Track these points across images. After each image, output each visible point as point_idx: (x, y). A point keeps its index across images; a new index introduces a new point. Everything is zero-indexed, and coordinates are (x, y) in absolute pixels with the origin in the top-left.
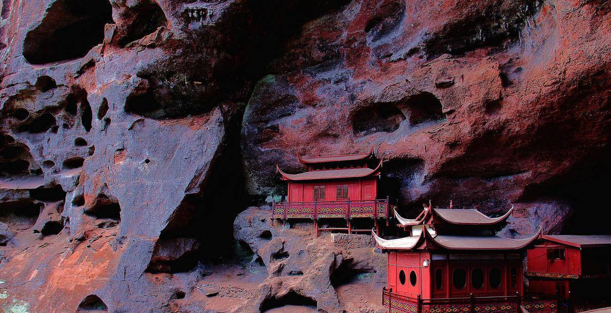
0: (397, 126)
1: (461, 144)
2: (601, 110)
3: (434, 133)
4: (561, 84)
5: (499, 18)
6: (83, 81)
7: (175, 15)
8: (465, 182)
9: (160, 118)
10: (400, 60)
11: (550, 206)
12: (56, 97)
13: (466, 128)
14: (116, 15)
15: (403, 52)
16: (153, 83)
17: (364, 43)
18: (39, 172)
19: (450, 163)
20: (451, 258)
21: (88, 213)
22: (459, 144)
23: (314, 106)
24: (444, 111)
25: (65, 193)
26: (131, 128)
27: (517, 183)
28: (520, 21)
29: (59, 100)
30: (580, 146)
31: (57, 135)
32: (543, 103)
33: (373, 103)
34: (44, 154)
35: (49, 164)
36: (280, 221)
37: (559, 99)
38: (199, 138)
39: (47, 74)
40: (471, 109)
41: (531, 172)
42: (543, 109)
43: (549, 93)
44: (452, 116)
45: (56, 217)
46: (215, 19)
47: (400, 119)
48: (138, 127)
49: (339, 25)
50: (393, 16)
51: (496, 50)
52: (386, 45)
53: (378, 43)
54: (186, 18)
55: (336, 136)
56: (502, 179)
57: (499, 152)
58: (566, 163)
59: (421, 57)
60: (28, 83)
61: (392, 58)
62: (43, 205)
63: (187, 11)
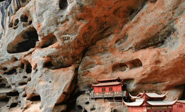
0: (125, 70)
5: (158, 37)
6: (27, 58)
7: (60, 38)
8: (147, 85)
9: (54, 69)
10: (126, 51)
12: (17, 64)
13: (149, 69)
14: (40, 38)
15: (127, 48)
16: (52, 59)
17: (115, 46)
18: (9, 87)
19: (143, 79)
21: (28, 99)
22: (146, 74)
23: (100, 64)
25: (19, 93)
26: (45, 72)
27: (163, 85)
28: (165, 38)
29: (19, 64)
31: (16, 75)
32: (175, 61)
33: (118, 63)
34: (12, 81)
35: (14, 84)
36: (92, 99)
37: (181, 60)
38: (66, 75)
39: (15, 56)
41: (168, 82)
42: (175, 63)
45: (15, 101)
46: (73, 40)
47: (126, 67)
48: (47, 72)
49: (107, 41)
50: (123, 39)
51: (156, 47)
52: (122, 47)
53: (119, 46)
54: (64, 39)
55: (107, 73)
56: (158, 84)
57: (159, 76)
59: (133, 50)
60: (8, 59)
61: (124, 50)
62: (11, 98)
63: (64, 37)
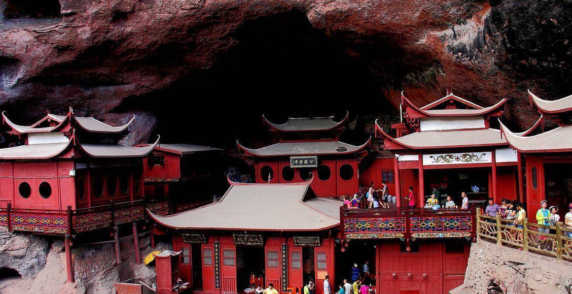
1: (74, 49)
2: (220, 39)
3: (41, 33)
4: (198, 11)
8: (61, 89)
11: (141, 117)
13: (85, 33)
20: (91, 166)
22: (72, 49)
24: (63, 12)
27: (115, 94)
30: (186, 66)
32: (175, 24)
37: (190, 23)
40: (97, 16)
41: (134, 85)
42: (173, 30)
43: (185, 16)
44: (71, 19)
56: (102, 89)
57: (110, 62)
58: (168, 80)
